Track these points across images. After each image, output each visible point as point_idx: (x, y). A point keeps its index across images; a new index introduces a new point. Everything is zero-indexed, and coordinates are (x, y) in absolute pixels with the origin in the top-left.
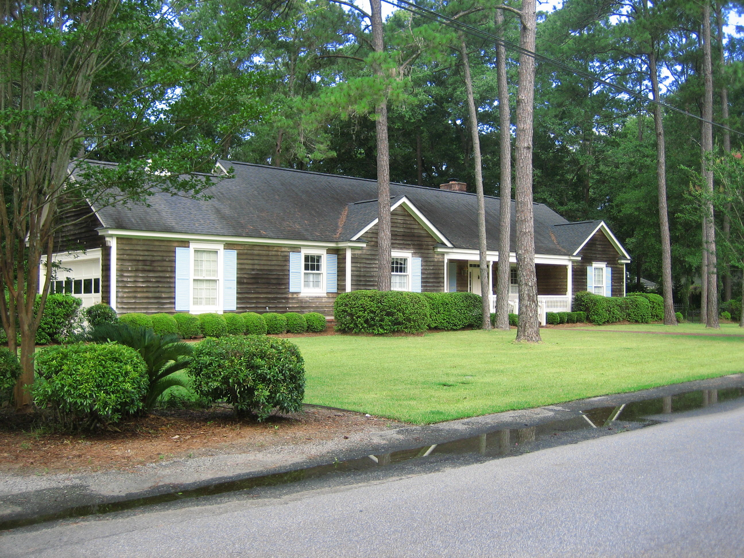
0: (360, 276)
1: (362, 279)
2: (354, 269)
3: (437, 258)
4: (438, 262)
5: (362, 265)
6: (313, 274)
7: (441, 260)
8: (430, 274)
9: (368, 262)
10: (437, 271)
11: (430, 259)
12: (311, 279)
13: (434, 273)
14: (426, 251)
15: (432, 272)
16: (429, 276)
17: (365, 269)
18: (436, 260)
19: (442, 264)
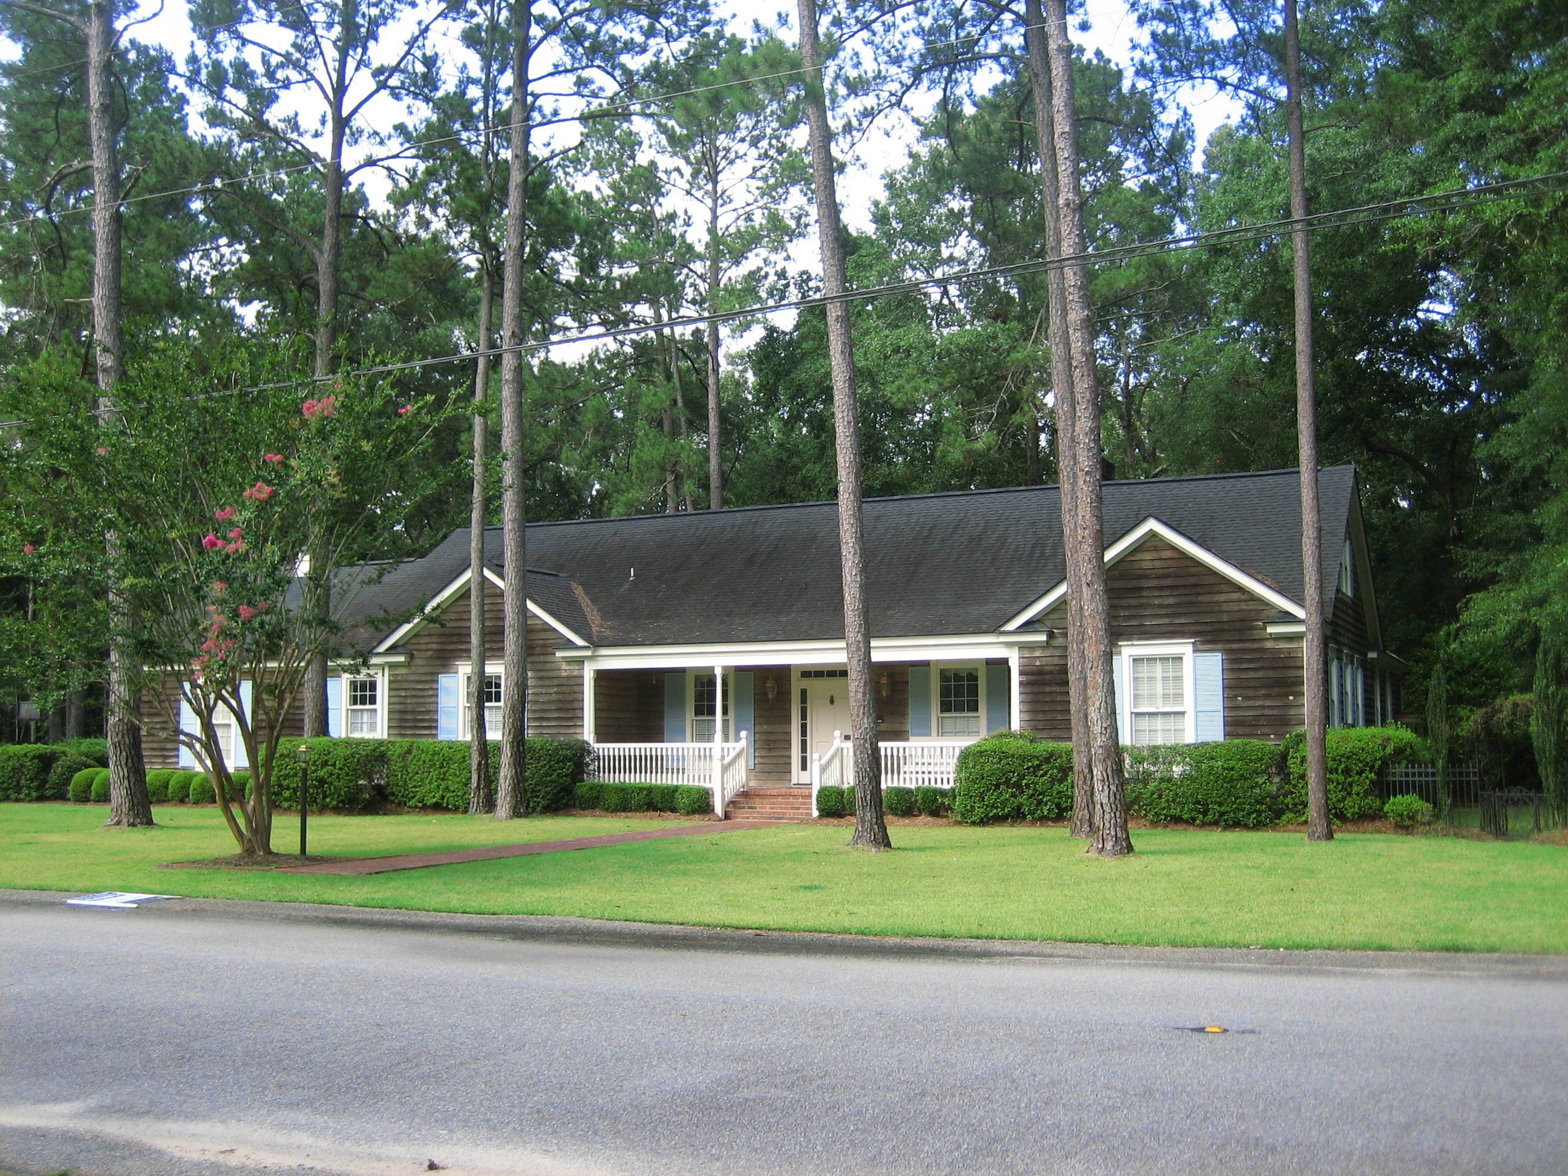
0: (405, 712)
1: (409, 717)
2: (396, 700)
3: (565, 669)
4: (568, 677)
5: (409, 693)
6: (362, 710)
7: (576, 673)
8: (549, 702)
9: (419, 686)
10: (567, 697)
11: (550, 674)
12: (365, 719)
13: (560, 701)
14: (542, 658)
15: (554, 697)
16: (547, 707)
17: (415, 700)
18: (564, 674)
19: (578, 681)
